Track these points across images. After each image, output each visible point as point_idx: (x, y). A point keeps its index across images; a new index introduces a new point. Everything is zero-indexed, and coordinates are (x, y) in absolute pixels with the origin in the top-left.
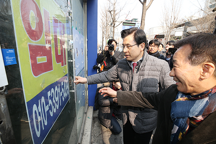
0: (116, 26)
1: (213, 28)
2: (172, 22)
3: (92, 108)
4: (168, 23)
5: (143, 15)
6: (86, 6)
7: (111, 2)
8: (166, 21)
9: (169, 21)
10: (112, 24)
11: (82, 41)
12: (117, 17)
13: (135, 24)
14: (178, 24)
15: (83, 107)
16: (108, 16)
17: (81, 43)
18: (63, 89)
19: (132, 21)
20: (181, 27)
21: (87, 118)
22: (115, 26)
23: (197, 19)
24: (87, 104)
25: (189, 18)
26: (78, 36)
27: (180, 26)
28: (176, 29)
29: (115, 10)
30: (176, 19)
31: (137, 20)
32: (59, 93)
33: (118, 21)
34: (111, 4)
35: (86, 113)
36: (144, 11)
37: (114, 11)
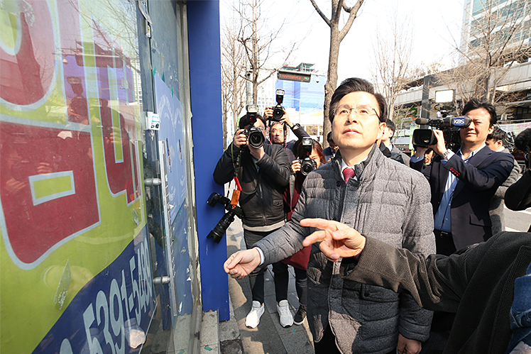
0: (261, 80)
1: (481, 90)
2: (396, 75)
3: (213, 316)
4: (386, 77)
5: (333, 52)
6: (185, 17)
7: (244, 16)
8: (383, 71)
9: (390, 72)
10: (249, 75)
11: (178, 119)
12: (262, 56)
13: (310, 76)
14: (410, 81)
15: (188, 317)
16: (236, 54)
17: (175, 122)
18: (134, 283)
19: (299, 68)
20: (417, 88)
21: (203, 349)
22: (258, 80)
23: (448, 71)
24: (200, 307)
25: (430, 68)
26: (168, 102)
27: (414, 84)
28: (404, 91)
29: (258, 37)
30: (404, 68)
31: (311, 68)
32: (123, 302)
33: (266, 66)
34: (244, 20)
35: (198, 335)
36: (335, 43)
37: (255, 41)
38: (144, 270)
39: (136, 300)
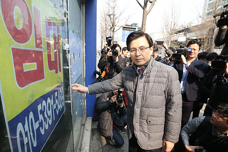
0: (116, 30)
1: (211, 34)
2: (172, 28)
3: (90, 119)
4: (168, 29)
5: (144, 19)
6: (84, 8)
7: (110, 6)
8: (166, 26)
9: (169, 27)
10: (111, 28)
11: (80, 46)
12: (116, 21)
13: (135, 29)
14: (178, 30)
15: (80, 118)
16: (107, 20)
17: (78, 47)
18: (57, 101)
19: (132, 25)
20: (181, 33)
21: (85, 130)
23: (196, 26)
24: (85, 115)
25: (188, 25)
26: (75, 40)
27: (180, 32)
28: (176, 34)
29: (115, 14)
30: (176, 25)
31: (137, 25)
32: (52, 105)
33: (117, 25)
34: (110, 7)
35: (84, 125)
36: (145, 15)
37: (114, 15)
38: (61, 97)
39: (57, 106)
